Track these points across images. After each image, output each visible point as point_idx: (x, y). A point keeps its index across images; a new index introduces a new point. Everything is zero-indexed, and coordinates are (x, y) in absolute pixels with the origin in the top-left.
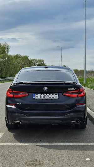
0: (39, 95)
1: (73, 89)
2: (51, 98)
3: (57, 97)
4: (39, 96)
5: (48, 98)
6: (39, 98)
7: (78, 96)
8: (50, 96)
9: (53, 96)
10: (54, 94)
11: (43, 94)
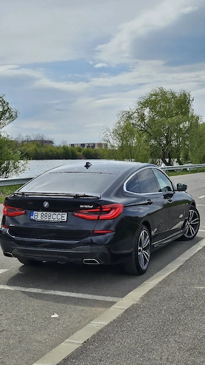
0: (40, 213)
1: (89, 207)
2: (56, 220)
3: (65, 218)
4: (38, 216)
5: (51, 219)
6: (39, 218)
7: (99, 218)
8: (55, 216)
9: (59, 217)
10: (61, 214)
11: (48, 213)
